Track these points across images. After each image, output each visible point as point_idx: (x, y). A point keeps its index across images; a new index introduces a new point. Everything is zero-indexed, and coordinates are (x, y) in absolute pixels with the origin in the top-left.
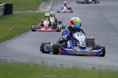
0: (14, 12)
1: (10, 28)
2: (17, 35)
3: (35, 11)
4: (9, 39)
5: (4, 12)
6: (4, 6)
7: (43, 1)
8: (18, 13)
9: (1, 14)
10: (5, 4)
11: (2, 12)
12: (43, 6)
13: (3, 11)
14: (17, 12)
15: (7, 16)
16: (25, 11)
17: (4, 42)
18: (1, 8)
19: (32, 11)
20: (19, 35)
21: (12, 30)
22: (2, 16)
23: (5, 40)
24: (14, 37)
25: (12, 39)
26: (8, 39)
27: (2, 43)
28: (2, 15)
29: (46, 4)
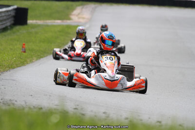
0: (29, 22)
1: (23, 47)
2: (34, 61)
3: (65, 21)
5: (14, 21)
6: (14, 11)
7: (79, 6)
8: (36, 23)
12: (79, 14)
13: (12, 19)
14: (34, 21)
15: (18, 27)
20: (37, 60)
21: (25, 52)
24: (28, 63)
27: (8, 73)
28: (10, 26)
29: (84, 10)
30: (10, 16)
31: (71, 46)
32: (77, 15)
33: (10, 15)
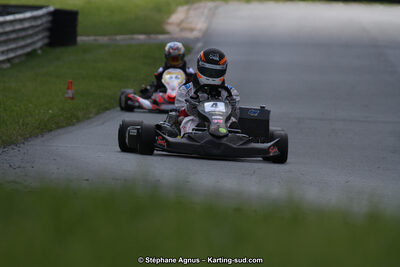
0: (80, 39)
1: (68, 88)
2: (91, 115)
3: (153, 36)
4: (63, 127)
5: (50, 37)
6: (49, 18)
7: (181, 4)
8: (95, 40)
9: (39, 44)
10: (51, 9)
11: (40, 36)
12: (182, 22)
13: (46, 34)
14: (92, 38)
15: (58, 50)
16: (118, 37)
17: (47, 136)
18: (39, 22)
19: (142, 37)
20: (98, 113)
21: (72, 98)
22: (39, 52)
23: (51, 130)
24: (79, 120)
25: (74, 125)
26: (59, 126)
27: (39, 140)
28: (41, 48)
29: (192, 13)
30: (41, 28)
31: (155, 83)
32: (179, 25)
33: (41, 25)
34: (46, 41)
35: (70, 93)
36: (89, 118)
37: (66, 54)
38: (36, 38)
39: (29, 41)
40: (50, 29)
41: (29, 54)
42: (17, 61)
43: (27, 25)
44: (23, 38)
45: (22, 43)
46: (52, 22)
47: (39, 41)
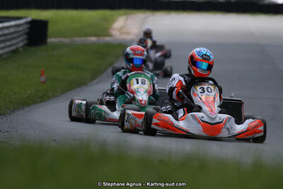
0: (51, 40)
1: (42, 75)
2: (58, 94)
3: (102, 38)
4: (37, 103)
5: (28, 39)
6: (28, 26)
7: (121, 15)
9: (21, 44)
10: (29, 19)
11: (22, 38)
12: (122, 28)
13: (26, 37)
14: (58, 39)
18: (21, 28)
19: (93, 39)
20: (62, 93)
21: (44, 82)
22: (21, 49)
23: (29, 105)
24: (49, 98)
25: (45, 101)
26: (35, 102)
27: (21, 112)
29: (129, 21)
30: (22, 33)
32: (120, 30)
33: (22, 31)
34: (26, 42)
35: (43, 79)
36: (56, 96)
37: (40, 51)
38: (18, 40)
39: (14, 42)
40: (28, 34)
41: (13, 52)
42: (5, 56)
43: (12, 30)
44: (9, 40)
45: (8, 43)
46: (30, 28)
47: (20, 42)
